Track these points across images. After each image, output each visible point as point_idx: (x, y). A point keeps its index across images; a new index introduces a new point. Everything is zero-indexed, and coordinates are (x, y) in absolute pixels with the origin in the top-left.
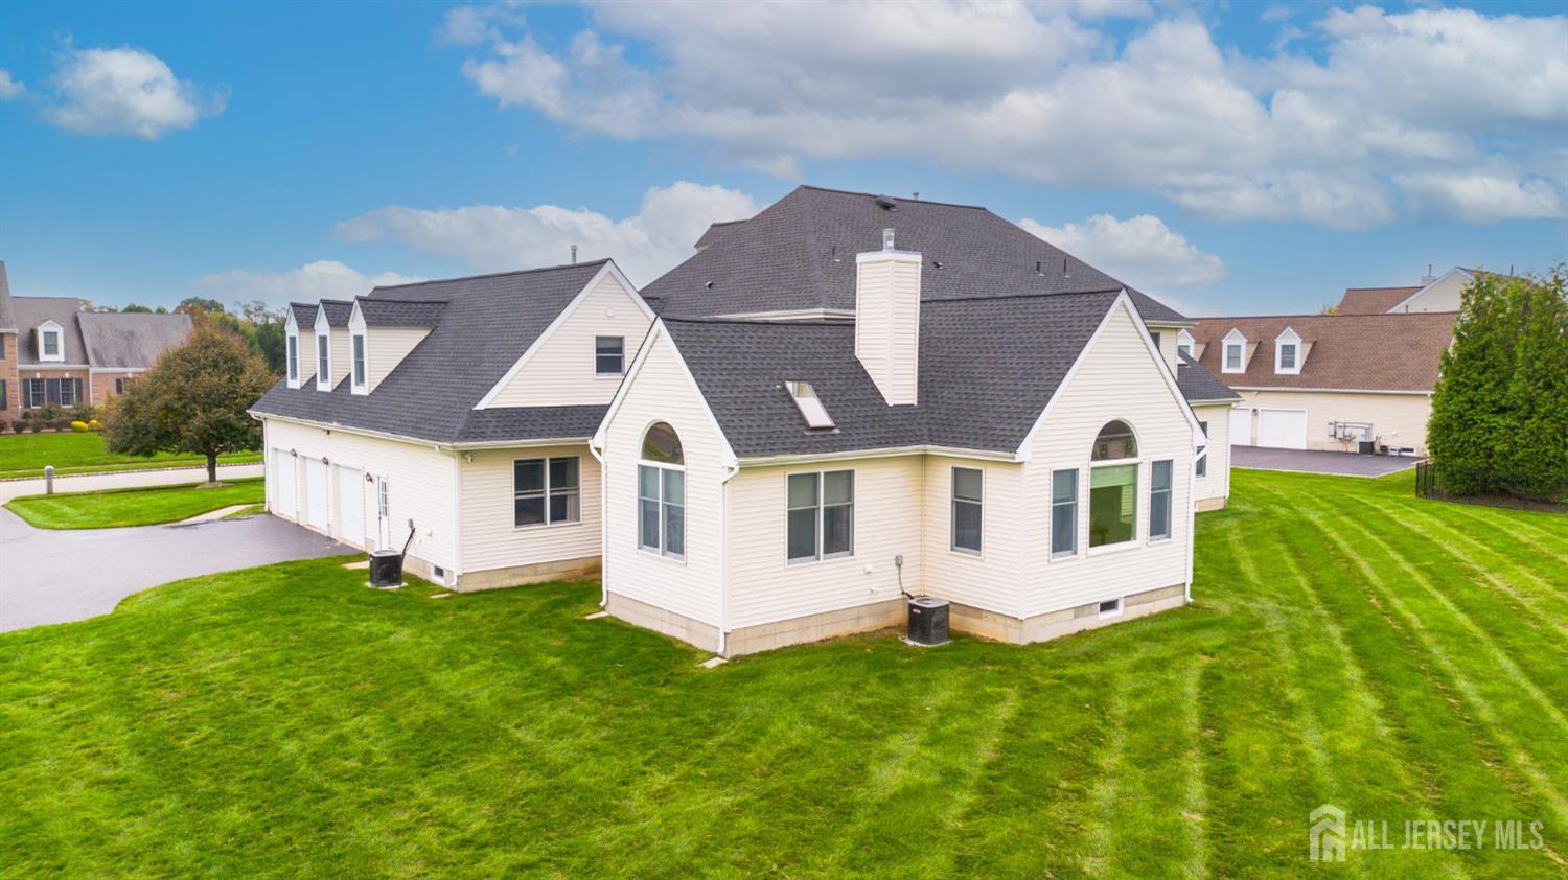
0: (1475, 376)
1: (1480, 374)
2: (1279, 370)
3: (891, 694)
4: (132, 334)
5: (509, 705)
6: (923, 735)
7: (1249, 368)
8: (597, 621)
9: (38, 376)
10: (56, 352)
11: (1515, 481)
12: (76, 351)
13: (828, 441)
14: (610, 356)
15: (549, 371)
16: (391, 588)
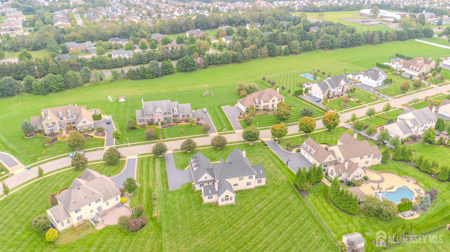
2: (311, 153)
3: (209, 208)
7: (309, 151)
9: (174, 115)
10: (176, 111)
13: (210, 194)
14: (206, 178)
15: (202, 179)
16: (193, 189)
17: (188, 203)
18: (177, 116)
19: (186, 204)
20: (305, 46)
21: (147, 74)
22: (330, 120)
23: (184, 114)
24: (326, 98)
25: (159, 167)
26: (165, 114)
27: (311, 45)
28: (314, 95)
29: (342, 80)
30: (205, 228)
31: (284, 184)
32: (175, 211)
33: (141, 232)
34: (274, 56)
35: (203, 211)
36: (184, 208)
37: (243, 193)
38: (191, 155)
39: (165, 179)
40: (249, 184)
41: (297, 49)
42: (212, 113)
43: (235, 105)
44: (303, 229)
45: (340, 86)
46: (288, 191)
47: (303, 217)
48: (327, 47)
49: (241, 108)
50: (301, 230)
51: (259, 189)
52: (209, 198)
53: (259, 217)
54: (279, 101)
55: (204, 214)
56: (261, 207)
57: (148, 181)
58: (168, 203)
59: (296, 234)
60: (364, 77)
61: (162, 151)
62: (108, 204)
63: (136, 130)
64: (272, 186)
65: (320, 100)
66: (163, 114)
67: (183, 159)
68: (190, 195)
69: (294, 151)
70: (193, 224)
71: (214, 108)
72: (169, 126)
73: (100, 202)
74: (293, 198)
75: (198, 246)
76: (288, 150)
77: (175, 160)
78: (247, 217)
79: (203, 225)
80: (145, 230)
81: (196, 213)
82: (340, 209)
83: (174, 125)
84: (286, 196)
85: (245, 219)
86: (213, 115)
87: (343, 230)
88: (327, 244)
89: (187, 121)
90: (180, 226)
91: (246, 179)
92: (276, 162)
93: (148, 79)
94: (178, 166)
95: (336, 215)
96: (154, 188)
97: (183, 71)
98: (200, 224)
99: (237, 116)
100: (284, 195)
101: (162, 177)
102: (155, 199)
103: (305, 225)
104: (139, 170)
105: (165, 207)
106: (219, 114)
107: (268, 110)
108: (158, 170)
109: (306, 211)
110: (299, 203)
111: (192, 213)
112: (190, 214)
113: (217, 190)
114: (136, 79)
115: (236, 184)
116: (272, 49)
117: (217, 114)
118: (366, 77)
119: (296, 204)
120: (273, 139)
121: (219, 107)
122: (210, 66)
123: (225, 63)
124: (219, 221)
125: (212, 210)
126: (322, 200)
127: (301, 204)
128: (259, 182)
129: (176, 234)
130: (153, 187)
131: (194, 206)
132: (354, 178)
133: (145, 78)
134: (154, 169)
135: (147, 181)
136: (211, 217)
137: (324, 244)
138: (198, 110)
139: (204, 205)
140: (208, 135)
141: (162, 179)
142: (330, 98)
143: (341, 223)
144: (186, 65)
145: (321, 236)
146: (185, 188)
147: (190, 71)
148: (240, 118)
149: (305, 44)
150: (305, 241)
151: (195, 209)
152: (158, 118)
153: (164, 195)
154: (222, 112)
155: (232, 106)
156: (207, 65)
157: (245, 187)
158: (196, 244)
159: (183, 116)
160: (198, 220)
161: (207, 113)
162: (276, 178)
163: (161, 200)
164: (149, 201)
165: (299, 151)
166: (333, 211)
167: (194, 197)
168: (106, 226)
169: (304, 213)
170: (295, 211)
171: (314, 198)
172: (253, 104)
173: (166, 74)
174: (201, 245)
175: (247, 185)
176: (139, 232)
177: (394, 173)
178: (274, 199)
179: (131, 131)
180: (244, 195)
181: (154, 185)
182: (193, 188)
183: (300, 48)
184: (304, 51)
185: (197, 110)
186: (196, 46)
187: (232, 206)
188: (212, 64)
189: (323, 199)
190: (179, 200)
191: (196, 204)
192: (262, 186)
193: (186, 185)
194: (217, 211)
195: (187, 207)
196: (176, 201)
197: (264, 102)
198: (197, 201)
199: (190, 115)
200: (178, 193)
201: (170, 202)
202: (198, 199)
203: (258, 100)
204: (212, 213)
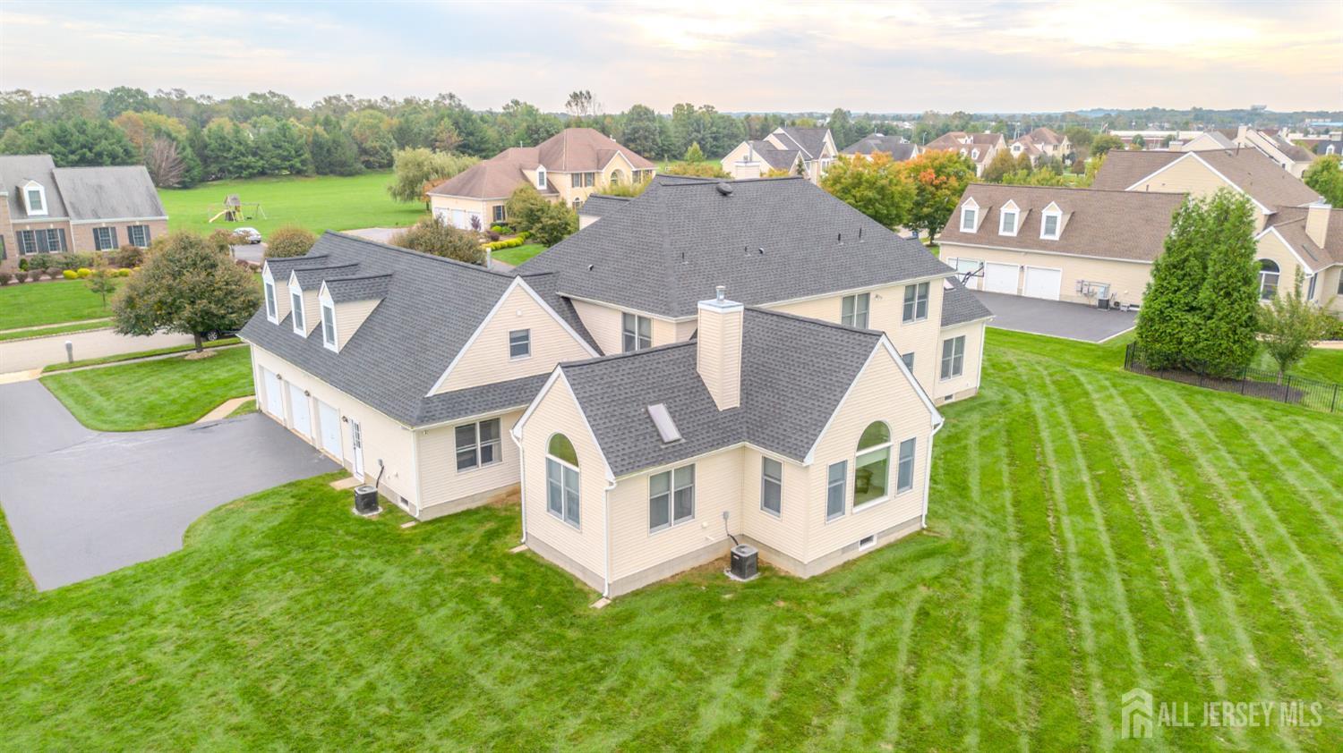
0: (1175, 282)
1: (1179, 280)
2: (1043, 236)
3: (716, 636)
4: (100, 187)
5: (473, 651)
6: (733, 678)
7: (1020, 232)
8: (521, 555)
9: (28, 228)
10: (41, 208)
11: (1196, 363)
12: (57, 205)
13: (676, 450)
14: (518, 343)
15: (482, 357)
16: (372, 515)
17: (379, 649)
19: (358, 669)
22: (943, 178)
23: (104, 222)
29: (827, 136)
35: (655, 676)
38: (221, 361)
52: (659, 510)
55: (712, 717)
67: (157, 384)
68: (366, 565)
83: (36, 279)
91: (893, 312)
113: (725, 392)
122: (210, 182)
125: (772, 639)
128: (953, 358)
136: (838, 725)
139: (627, 608)
146: (261, 527)
151: (528, 683)
155: (400, 227)
156: (196, 174)
159: (102, 236)
167: (423, 574)
182: (369, 505)
187: (925, 548)
188: (216, 177)
190: (224, 651)
191: (510, 634)
192: (972, 399)
193: (265, 506)
194: (838, 632)
195: (383, 692)
196: (174, 670)
197: (576, 179)
198: (495, 602)
199: (151, 227)
200: (182, 583)
201: (65, 708)
202: (495, 580)
203: (541, 174)
204: (793, 670)
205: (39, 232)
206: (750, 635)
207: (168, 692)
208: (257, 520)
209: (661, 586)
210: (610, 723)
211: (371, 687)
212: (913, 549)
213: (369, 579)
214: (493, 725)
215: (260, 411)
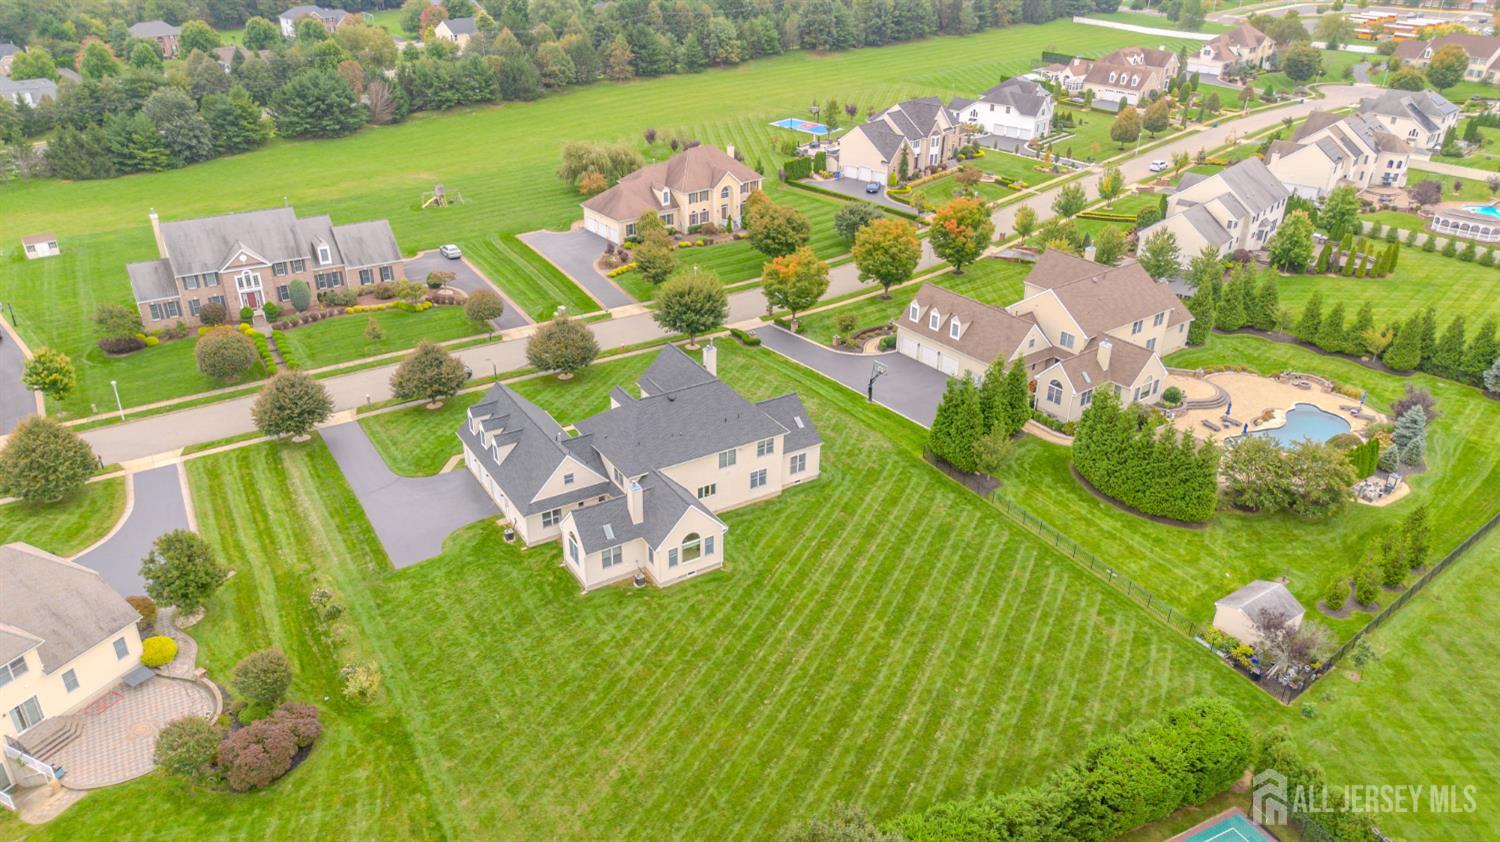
2: (951, 336)
3: (617, 609)
4: (362, 238)
5: (537, 608)
6: (615, 625)
7: (940, 330)
9: (321, 273)
10: (327, 259)
12: (337, 256)
13: (612, 543)
14: (569, 479)
15: (552, 487)
16: (511, 542)
17: (508, 604)
18: (335, 277)
19: (500, 611)
20: (755, 38)
21: (145, 149)
22: (962, 227)
23: (365, 267)
24: (897, 176)
25: (311, 485)
26: (278, 269)
27: (775, 34)
28: (850, 173)
29: (940, 113)
30: (629, 692)
31: (891, 461)
32: (453, 649)
33: (302, 782)
34: (655, 74)
35: (591, 622)
36: (494, 628)
37: (744, 521)
38: (446, 415)
39: (355, 524)
40: (758, 479)
41: (732, 47)
42: (485, 260)
43: (575, 226)
44: (1045, 615)
45: (934, 134)
46: (918, 485)
47: (1024, 568)
48: (826, 42)
49: (603, 233)
50: (1040, 619)
51: (802, 496)
52: (606, 563)
53: (851, 598)
54: (746, 195)
55: (603, 637)
56: (840, 561)
57: (270, 548)
58: (406, 624)
59: (1029, 638)
60: (992, 109)
61: (311, 412)
62: (71, 681)
63: (146, 353)
64: (848, 477)
65: (880, 187)
66: (270, 272)
67: (418, 437)
68: (506, 568)
69: (871, 347)
70: (568, 689)
71: (488, 245)
72: (306, 321)
73: (24, 677)
74: (951, 507)
75: (624, 780)
76: (850, 348)
77: (381, 443)
78: (798, 610)
79: (612, 683)
80: (318, 765)
81: (561, 642)
82: (1145, 514)
83: (331, 315)
84: (919, 502)
85: (792, 619)
86: (492, 265)
87: (1192, 585)
88: (1165, 650)
89: (385, 295)
90: (504, 713)
91: (748, 458)
92: (822, 392)
93: (151, 171)
94: (404, 465)
95: (1137, 537)
96: (314, 569)
97: (304, 135)
98: (601, 684)
99: (598, 260)
100: (908, 500)
101: (338, 520)
102: (334, 614)
103: (1045, 598)
104: (209, 506)
105: (398, 643)
106: (520, 262)
107: (711, 231)
108: (309, 493)
109: (1021, 542)
110: (981, 520)
111: (542, 640)
112: (532, 648)
113: (637, 516)
114: (97, 174)
115: (707, 488)
116: (644, 47)
117: (510, 262)
118: (1000, 109)
119: (973, 525)
120: (771, 322)
121: (508, 237)
122: (416, 115)
123: (477, 102)
124: (683, 652)
125: (635, 612)
126: (1058, 494)
127: (988, 521)
128: (798, 464)
129: (496, 753)
130: (305, 565)
131: (545, 613)
132: (1136, 399)
133: (137, 169)
134: (285, 490)
135: (264, 548)
136: (639, 643)
137: (1154, 654)
138: (421, 254)
139: (589, 598)
140: (500, 338)
141: (341, 529)
142: (910, 179)
143: (1169, 561)
144: (318, 108)
145: (1128, 624)
146: (470, 545)
147: (336, 134)
148: (609, 265)
149: (753, 32)
150: (1077, 658)
151: (551, 621)
152: (246, 289)
153: (375, 591)
154: (526, 251)
155: (561, 230)
156: (404, 109)
157: (746, 496)
158: (614, 773)
159: (364, 276)
160: (583, 667)
161: (464, 259)
162: (848, 448)
163: (364, 618)
164: (301, 634)
165: (891, 345)
166: (1119, 525)
167: (526, 574)
168: (83, 795)
169: (1017, 551)
170: (979, 551)
171: (1027, 493)
172: (649, 208)
173: (232, 149)
174: (640, 771)
175: (753, 484)
176: (287, 786)
177: (1244, 370)
178: (880, 522)
179: (119, 360)
180: (749, 528)
181: (307, 560)
182: (510, 537)
183: (739, 43)
184: (752, 58)
185: (416, 255)
186: (339, 47)
187: (715, 577)
188: (420, 109)
189: (1063, 491)
190: (459, 600)
191: (550, 602)
192: (813, 481)
193: (470, 533)
194: (658, 611)
195: (507, 620)
196: (445, 606)
197: (692, 198)
198: (548, 588)
199: (394, 268)
200: (444, 570)
201: (415, 615)
202: (551, 579)
203: (666, 194)
204: (637, 623)
205: (328, 275)
206: (630, 608)
207: (444, 613)
208: (468, 541)
209: (608, 587)
210: (571, 636)
211: (504, 618)
212: (712, 576)
213: (508, 575)
214: (537, 634)
215: (467, 468)
